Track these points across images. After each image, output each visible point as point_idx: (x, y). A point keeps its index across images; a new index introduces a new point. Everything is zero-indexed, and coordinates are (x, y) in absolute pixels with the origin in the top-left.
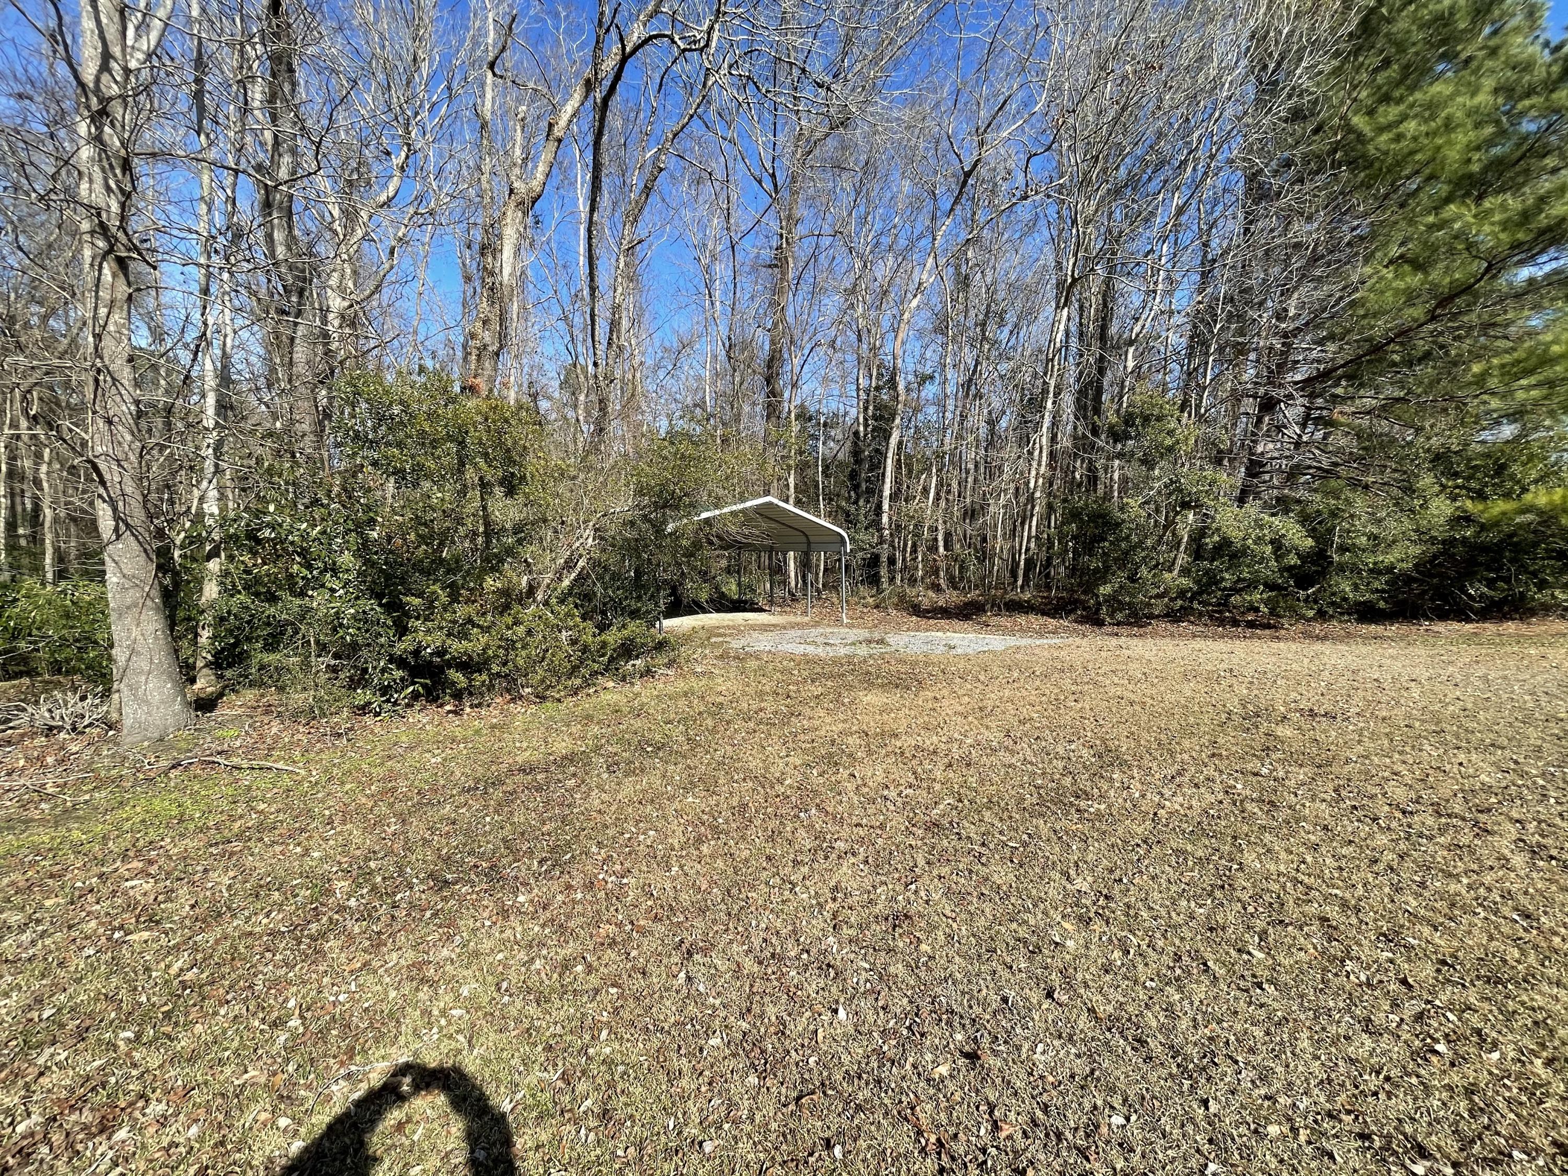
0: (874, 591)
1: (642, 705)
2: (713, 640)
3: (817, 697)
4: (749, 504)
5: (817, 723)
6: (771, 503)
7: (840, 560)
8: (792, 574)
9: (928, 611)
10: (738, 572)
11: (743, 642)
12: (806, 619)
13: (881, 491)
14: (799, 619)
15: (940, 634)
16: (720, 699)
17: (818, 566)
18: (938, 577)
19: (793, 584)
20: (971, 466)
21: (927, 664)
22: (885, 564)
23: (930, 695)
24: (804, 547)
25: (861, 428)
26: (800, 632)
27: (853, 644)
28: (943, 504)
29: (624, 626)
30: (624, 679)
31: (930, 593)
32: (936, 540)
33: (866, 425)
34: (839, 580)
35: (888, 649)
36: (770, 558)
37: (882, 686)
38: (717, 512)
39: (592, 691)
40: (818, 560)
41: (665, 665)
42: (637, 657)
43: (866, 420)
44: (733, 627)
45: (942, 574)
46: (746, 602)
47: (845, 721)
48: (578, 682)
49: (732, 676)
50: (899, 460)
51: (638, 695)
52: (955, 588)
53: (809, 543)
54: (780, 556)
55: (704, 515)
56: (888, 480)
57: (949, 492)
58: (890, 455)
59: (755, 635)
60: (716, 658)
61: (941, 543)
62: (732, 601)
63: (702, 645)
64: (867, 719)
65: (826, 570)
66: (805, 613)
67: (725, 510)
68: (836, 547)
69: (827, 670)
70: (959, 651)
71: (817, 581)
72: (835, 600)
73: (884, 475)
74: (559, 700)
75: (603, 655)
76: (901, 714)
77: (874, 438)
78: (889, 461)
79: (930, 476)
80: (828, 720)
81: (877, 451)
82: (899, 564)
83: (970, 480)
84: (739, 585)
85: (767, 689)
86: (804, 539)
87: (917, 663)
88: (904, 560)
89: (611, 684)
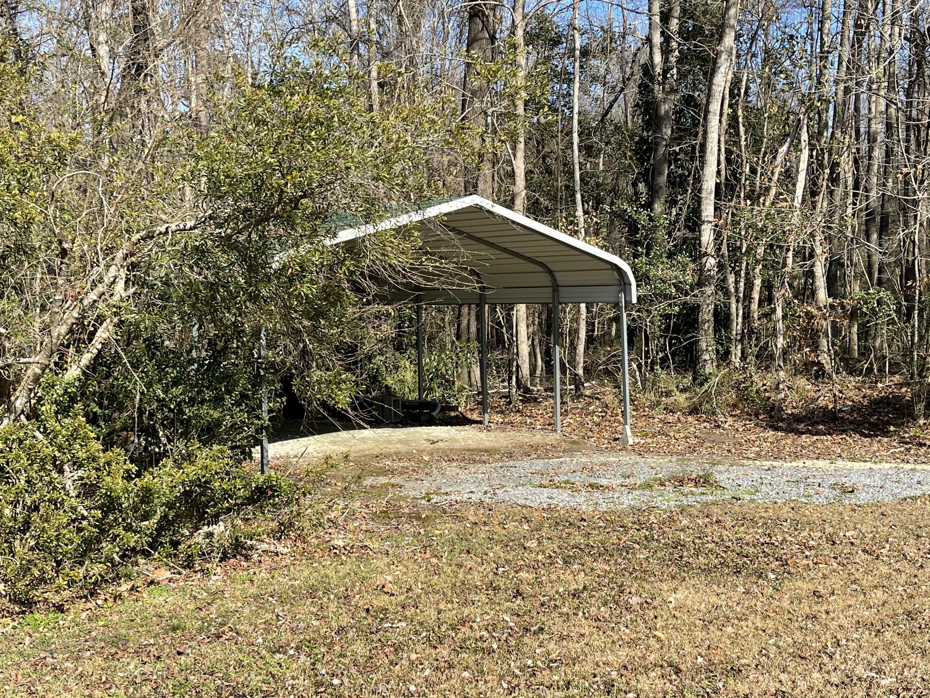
0: (687, 381)
1: (226, 615)
2: (368, 481)
3: (575, 595)
4: (432, 212)
5: (575, 647)
6: (478, 209)
7: (617, 319)
8: (524, 349)
9: (798, 419)
10: (417, 346)
11: (426, 485)
12: (553, 438)
13: (698, 180)
14: (538, 438)
15: (821, 463)
16: (382, 601)
17: (574, 332)
18: (815, 347)
19: (525, 370)
20: (878, 127)
21: (796, 525)
22: (709, 327)
23: (805, 586)
24: (546, 294)
25: (658, 58)
26: (539, 465)
27: (648, 486)
28: (822, 203)
29: (189, 458)
30: (189, 564)
31: (802, 382)
32: (810, 274)
33: (666, 51)
34: (617, 360)
35: (717, 496)
36: (479, 317)
37: (707, 571)
38: (371, 229)
39: (125, 587)
40: (576, 320)
41: (272, 534)
42: (215, 519)
43: (667, 39)
44: (409, 456)
45: (824, 343)
46: (432, 405)
47: (632, 643)
48: (97, 569)
49: (405, 553)
50: (734, 118)
51: (218, 594)
52: (851, 372)
53: (556, 287)
54: (500, 313)
55: (346, 235)
56: (712, 158)
57: (834, 180)
58: (715, 107)
59: (452, 470)
60: (374, 517)
61: (821, 282)
62: (407, 405)
63: (345, 492)
64: (677, 638)
65: (590, 340)
66: (550, 425)
67: (387, 225)
68: (609, 293)
69: (596, 538)
70: (863, 497)
71: (573, 361)
72: (609, 398)
73: (703, 146)
74: (60, 609)
75: (146, 517)
76: (747, 627)
77: (682, 76)
78: (714, 122)
79: (796, 147)
80: (598, 641)
81: (689, 100)
82: (737, 325)
83: (878, 153)
84: (420, 370)
85: (476, 578)
86: (545, 279)
87: (777, 522)
88: (747, 316)
89: (163, 574)
